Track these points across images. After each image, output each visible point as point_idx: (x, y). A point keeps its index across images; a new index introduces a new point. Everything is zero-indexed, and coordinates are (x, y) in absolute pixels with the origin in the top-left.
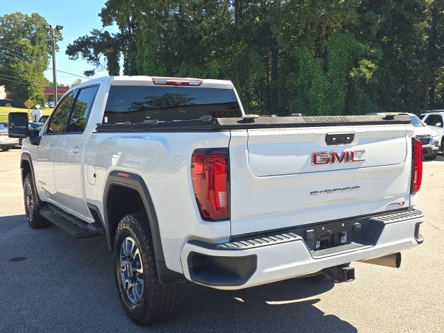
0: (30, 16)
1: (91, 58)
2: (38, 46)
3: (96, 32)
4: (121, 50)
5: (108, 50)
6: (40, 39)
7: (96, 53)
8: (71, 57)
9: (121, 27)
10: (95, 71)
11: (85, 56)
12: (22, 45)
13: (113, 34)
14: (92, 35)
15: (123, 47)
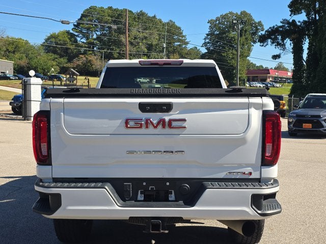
0: (239, 13)
1: (278, 44)
2: (244, 37)
3: (285, 21)
4: (307, 35)
5: (293, 36)
6: (246, 31)
7: (283, 40)
8: (262, 44)
9: (308, 15)
10: (282, 56)
11: (273, 43)
12: (232, 38)
13: (299, 22)
14: (281, 24)
15: (309, 31)
